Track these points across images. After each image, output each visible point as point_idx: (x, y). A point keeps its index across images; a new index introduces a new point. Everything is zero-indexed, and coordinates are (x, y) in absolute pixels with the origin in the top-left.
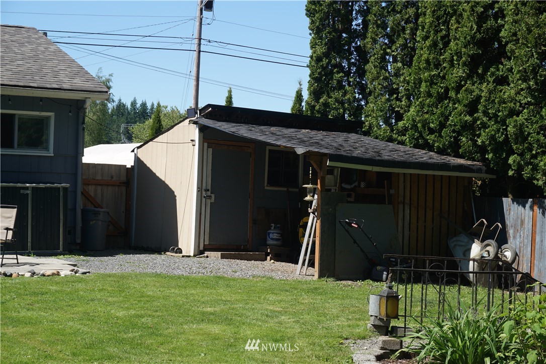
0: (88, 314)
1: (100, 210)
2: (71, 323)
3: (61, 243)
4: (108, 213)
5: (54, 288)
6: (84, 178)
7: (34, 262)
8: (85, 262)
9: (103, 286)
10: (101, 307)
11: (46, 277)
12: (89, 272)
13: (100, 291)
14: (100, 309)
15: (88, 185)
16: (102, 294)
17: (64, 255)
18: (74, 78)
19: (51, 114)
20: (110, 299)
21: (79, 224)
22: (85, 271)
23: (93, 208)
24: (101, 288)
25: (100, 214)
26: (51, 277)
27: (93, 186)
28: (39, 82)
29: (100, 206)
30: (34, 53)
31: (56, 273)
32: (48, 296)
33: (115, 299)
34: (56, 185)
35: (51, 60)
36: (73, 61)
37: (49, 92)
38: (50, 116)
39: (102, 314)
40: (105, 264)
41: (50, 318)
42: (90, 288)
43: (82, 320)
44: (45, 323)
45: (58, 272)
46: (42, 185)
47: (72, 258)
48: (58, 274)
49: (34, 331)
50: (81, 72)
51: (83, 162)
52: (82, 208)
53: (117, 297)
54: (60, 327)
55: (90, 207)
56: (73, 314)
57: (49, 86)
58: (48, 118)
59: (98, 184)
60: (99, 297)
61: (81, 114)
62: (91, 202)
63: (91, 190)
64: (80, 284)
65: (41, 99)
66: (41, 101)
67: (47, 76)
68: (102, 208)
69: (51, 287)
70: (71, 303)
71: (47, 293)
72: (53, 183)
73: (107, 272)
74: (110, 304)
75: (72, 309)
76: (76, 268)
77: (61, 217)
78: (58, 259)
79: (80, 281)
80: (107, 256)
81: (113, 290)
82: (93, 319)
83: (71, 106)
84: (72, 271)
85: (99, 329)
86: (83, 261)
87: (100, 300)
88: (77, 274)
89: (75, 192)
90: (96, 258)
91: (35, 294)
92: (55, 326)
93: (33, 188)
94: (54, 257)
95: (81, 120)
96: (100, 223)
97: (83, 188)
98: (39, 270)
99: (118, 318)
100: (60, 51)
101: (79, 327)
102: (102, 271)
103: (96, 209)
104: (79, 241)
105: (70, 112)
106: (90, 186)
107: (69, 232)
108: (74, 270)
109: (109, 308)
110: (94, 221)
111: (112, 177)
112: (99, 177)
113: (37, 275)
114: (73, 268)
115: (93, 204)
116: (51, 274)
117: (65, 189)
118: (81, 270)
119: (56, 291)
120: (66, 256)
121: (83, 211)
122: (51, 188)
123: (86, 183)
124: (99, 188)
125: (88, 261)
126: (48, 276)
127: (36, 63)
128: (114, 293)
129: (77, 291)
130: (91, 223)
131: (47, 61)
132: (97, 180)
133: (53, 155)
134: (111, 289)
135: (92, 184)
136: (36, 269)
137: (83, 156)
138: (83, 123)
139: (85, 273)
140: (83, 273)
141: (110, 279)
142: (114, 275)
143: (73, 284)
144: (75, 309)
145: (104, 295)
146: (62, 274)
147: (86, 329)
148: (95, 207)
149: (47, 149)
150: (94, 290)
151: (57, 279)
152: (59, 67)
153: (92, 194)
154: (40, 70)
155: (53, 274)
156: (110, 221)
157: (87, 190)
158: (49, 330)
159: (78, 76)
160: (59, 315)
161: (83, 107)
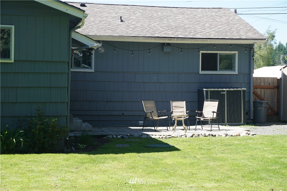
0: (253, 156)
1: (263, 101)
2: (243, 161)
3: (242, 119)
4: (268, 103)
5: (237, 142)
6: (254, 85)
7: (227, 129)
8: (254, 129)
9: (262, 141)
10: (260, 153)
11: (233, 137)
12: (256, 134)
13: (261, 144)
14: (259, 154)
15: (257, 88)
16: (261, 146)
17: (244, 125)
18: (248, 32)
19: (236, 52)
20: (265, 149)
21: (252, 109)
22: (254, 134)
23: (260, 101)
24: (261, 143)
25: (263, 104)
26: (235, 137)
27: (259, 89)
28: (229, 36)
29: (263, 100)
30: (227, 21)
31: (238, 135)
32: (233, 146)
33: (268, 149)
34: (239, 89)
35: (236, 24)
36: (248, 24)
37: (235, 41)
38: (236, 53)
39: (260, 156)
40: (265, 130)
41: (233, 157)
42: (255, 142)
43: (249, 159)
44: (230, 160)
45: (239, 134)
46: (232, 89)
47: (248, 127)
48: (239, 135)
49: (223, 164)
50: (252, 29)
51: (253, 76)
52: (253, 101)
53: (269, 147)
54: (237, 162)
55: (258, 100)
56: (245, 156)
57: (234, 38)
58: (235, 54)
59: (262, 88)
60: (259, 147)
61: (252, 52)
62: (259, 98)
63: (258, 91)
64: (250, 141)
65: (231, 45)
66: (231, 46)
67: (233, 32)
68: (264, 100)
69: (235, 142)
70: (244, 150)
71: (232, 145)
72: (238, 88)
73: (266, 134)
74: (265, 151)
75: (244, 153)
76: (249, 132)
77: (242, 106)
78: (241, 127)
79: (250, 139)
80: (267, 126)
81: (267, 144)
82: (255, 159)
83: (246, 47)
84: (247, 133)
85: (258, 164)
86: (254, 128)
87: (259, 149)
88: (249, 135)
89: (250, 92)
90: (261, 127)
91: (226, 145)
92: (235, 162)
93: (227, 91)
94: (238, 126)
95: (252, 55)
96: (263, 108)
97: (254, 90)
98: (229, 133)
99: (268, 158)
100: (241, 19)
101: (247, 162)
102: (263, 134)
103: (261, 101)
104: (252, 118)
105: (246, 51)
106: (258, 89)
107: (247, 113)
108: (248, 133)
109: (264, 153)
110: (260, 108)
111: (270, 84)
112: (262, 84)
113: (229, 135)
114: (247, 132)
115: (260, 99)
116: (236, 135)
117: (244, 91)
118: (251, 133)
119: (237, 144)
120: (245, 126)
121: (254, 102)
122: (237, 91)
123: (255, 88)
124: (263, 90)
125: (256, 129)
126: (234, 136)
127: (228, 26)
128: (268, 146)
129: (248, 144)
130: (258, 109)
131: (234, 25)
132: (262, 86)
133: (237, 73)
134: (266, 143)
135: (259, 88)
136: (228, 133)
137: (253, 73)
138: (253, 56)
139: (254, 135)
140: (252, 135)
141: (267, 138)
142: (269, 136)
143: (247, 140)
144: (246, 153)
145: (263, 146)
146: (242, 135)
147: (251, 164)
148: (261, 100)
149: (234, 70)
150: (257, 144)
151: (238, 137)
152: (240, 28)
153: (259, 93)
154: (230, 30)
155: (237, 135)
156: (269, 107)
157: (256, 91)
158: (231, 164)
159: (250, 31)
160: (237, 156)
161: (253, 47)
